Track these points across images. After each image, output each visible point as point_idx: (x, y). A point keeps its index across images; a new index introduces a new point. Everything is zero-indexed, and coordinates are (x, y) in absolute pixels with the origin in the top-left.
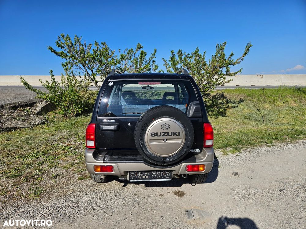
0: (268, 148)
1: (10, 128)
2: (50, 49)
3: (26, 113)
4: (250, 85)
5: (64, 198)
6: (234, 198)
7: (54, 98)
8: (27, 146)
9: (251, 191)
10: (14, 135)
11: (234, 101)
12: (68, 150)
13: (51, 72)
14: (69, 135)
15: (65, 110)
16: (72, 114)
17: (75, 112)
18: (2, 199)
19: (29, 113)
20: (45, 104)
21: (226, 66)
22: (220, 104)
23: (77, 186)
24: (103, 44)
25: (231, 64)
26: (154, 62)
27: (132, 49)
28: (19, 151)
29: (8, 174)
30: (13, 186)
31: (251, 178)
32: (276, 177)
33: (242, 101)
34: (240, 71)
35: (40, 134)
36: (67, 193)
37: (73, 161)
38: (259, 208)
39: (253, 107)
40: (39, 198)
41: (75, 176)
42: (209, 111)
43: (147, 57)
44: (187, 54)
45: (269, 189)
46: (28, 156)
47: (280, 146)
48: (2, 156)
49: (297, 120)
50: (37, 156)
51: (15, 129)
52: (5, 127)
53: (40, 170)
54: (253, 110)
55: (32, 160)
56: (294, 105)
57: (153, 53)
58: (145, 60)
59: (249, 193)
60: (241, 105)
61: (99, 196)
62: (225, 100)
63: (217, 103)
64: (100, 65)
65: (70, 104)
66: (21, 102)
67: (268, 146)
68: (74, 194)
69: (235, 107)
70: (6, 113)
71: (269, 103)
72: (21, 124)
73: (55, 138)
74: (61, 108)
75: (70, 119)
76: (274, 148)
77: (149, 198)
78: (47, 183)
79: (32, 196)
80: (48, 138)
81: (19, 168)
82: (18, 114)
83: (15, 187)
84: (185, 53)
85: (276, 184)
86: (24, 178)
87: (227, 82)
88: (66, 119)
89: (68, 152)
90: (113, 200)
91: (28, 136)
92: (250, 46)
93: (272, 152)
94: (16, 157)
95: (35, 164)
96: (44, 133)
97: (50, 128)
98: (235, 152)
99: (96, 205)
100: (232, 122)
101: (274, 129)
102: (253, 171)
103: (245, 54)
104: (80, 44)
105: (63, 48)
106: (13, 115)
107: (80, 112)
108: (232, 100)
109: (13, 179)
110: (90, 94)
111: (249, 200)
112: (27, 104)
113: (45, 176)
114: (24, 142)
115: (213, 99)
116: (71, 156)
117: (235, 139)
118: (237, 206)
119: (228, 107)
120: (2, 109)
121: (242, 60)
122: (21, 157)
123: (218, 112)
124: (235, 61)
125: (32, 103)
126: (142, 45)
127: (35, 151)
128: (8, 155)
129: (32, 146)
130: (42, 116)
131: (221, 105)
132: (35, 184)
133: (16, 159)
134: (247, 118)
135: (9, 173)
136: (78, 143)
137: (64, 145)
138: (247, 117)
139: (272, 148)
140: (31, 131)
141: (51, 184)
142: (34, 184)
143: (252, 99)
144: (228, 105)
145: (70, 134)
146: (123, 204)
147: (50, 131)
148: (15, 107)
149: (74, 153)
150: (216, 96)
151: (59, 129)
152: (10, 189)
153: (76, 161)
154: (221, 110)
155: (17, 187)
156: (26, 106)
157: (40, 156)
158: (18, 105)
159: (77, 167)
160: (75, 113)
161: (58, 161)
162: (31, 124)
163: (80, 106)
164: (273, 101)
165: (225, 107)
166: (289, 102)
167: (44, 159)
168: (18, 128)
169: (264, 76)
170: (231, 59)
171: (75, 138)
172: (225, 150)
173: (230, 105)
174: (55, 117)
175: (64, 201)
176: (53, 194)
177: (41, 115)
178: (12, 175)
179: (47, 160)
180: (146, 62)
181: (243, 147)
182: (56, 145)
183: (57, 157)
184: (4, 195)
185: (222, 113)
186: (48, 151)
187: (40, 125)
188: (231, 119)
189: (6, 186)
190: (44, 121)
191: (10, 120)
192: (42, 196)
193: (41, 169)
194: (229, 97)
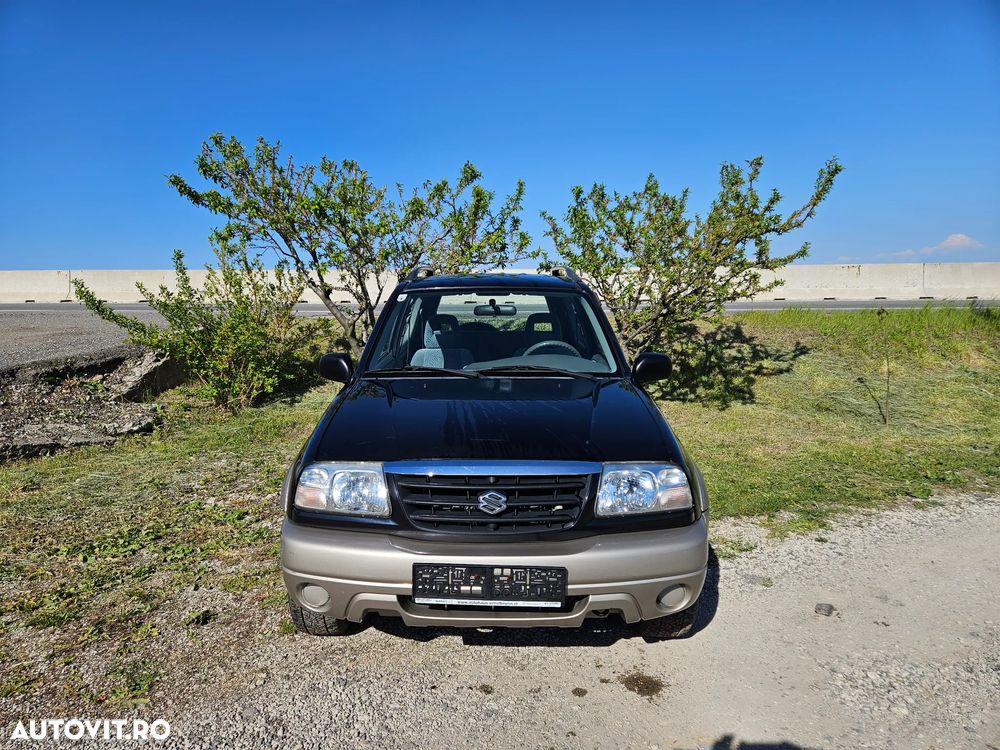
0: (920, 511)
1: (35, 446)
2: (173, 183)
3: (89, 394)
4: (818, 297)
5: (236, 705)
6: (838, 700)
7: (185, 344)
8: (96, 508)
9: (893, 673)
10: (49, 471)
11: (778, 351)
12: (237, 522)
13: (179, 256)
14: (237, 471)
15: (220, 385)
16: (243, 398)
17: (252, 389)
18: (15, 707)
19: (101, 396)
20: (154, 365)
21: (756, 237)
22: (732, 362)
23: (279, 658)
24: (350, 166)
25: (773, 230)
26: (516, 222)
27: (445, 184)
28: (70, 528)
29: (34, 613)
30: (51, 657)
31: (886, 625)
32: (970, 619)
33: (802, 350)
34: (803, 253)
35: (138, 466)
36: (245, 684)
37: (256, 564)
38: (939, 741)
39: (842, 372)
40: (147, 705)
41: (268, 619)
42: (697, 386)
43: (495, 208)
44: (621, 199)
45: (954, 665)
46: (99, 546)
47: (958, 504)
48: (11, 548)
49: (993, 415)
50: (133, 547)
51: (53, 448)
52: (18, 442)
53: (145, 599)
54: (845, 381)
55: (116, 559)
56: (979, 363)
57: (513, 193)
58: (487, 218)
59: (888, 680)
60: (803, 367)
61: (357, 696)
62: (746, 349)
63: (720, 358)
64: (340, 234)
65: (238, 364)
66: (74, 360)
67: (917, 506)
68: (271, 688)
69: (781, 371)
70: (23, 396)
71: (897, 358)
72: (74, 432)
73: (188, 480)
74: (206, 377)
75: (235, 414)
76: (940, 511)
77: (536, 704)
78: (170, 648)
79: (122, 696)
80: (167, 481)
81: (72, 590)
82: (64, 399)
83: (59, 662)
84: (616, 194)
85: (977, 643)
86: (93, 628)
87: (763, 290)
88: (222, 414)
89: (236, 531)
90: (409, 712)
91: (96, 474)
92: (837, 170)
93: (936, 526)
94: (59, 550)
95: (127, 574)
96: (151, 462)
97: (170, 446)
98: (809, 528)
99: (352, 732)
100: (780, 421)
101: (925, 444)
102: (885, 599)
103: (819, 197)
104: (274, 167)
105: (221, 179)
106: (46, 401)
107: (270, 389)
108: (772, 348)
109: (53, 633)
110: (301, 329)
111: (894, 709)
112: (95, 365)
113: (165, 621)
114: (85, 493)
115: (706, 345)
116: (250, 545)
117: (802, 483)
118: (857, 731)
119: (759, 371)
120: (10, 383)
121: (808, 215)
122: (77, 549)
123: (727, 388)
124: (784, 221)
125: (109, 362)
126: (477, 169)
127: (125, 529)
128: (30, 542)
129: (114, 508)
130: (144, 406)
131: (734, 366)
132: (130, 652)
133: (60, 559)
134: (827, 409)
135: (37, 608)
136: (269, 496)
137: (220, 504)
138: (827, 403)
139: (932, 513)
140: (108, 457)
141: (187, 649)
142: (125, 650)
143: (838, 343)
144: (757, 364)
145: (238, 464)
146: (447, 726)
147: (170, 454)
148: (56, 376)
149: (260, 533)
150: (716, 333)
151: (199, 448)
152: (42, 668)
153: (268, 564)
154: (737, 381)
155: (67, 664)
156: (92, 370)
157: (143, 547)
158: (63, 369)
159: (271, 584)
160: (255, 393)
161: (203, 563)
162: (105, 432)
163: (268, 369)
164: (908, 351)
165: (749, 372)
166: (963, 353)
167: (156, 555)
168: (63, 447)
169: (865, 267)
170: (773, 213)
171: (258, 478)
172: (775, 521)
173: (766, 363)
174: (187, 408)
175: (238, 718)
176: (196, 687)
177: (138, 401)
178: (48, 617)
179: (168, 559)
180: (492, 222)
181: (832, 511)
182: (193, 504)
183: (202, 550)
184: (22, 692)
185: (741, 391)
186: (168, 526)
187: (136, 435)
188: (773, 411)
189: (26, 658)
190: (150, 420)
191: (36, 419)
192: (158, 695)
193: (146, 592)
194: (761, 337)
